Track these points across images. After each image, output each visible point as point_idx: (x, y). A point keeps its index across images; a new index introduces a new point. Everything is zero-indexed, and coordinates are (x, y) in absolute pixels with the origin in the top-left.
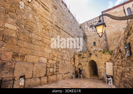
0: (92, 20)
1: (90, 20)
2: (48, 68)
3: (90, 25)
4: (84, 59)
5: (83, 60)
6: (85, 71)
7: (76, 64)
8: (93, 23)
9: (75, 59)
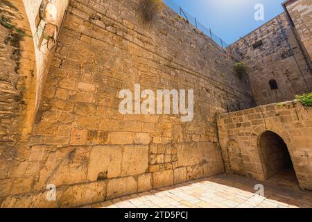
0: (258, 31)
1: (251, 33)
2: (152, 154)
3: (254, 42)
4: (242, 127)
5: (241, 131)
6: (248, 160)
7: (221, 141)
8: (261, 36)
9: (219, 128)
